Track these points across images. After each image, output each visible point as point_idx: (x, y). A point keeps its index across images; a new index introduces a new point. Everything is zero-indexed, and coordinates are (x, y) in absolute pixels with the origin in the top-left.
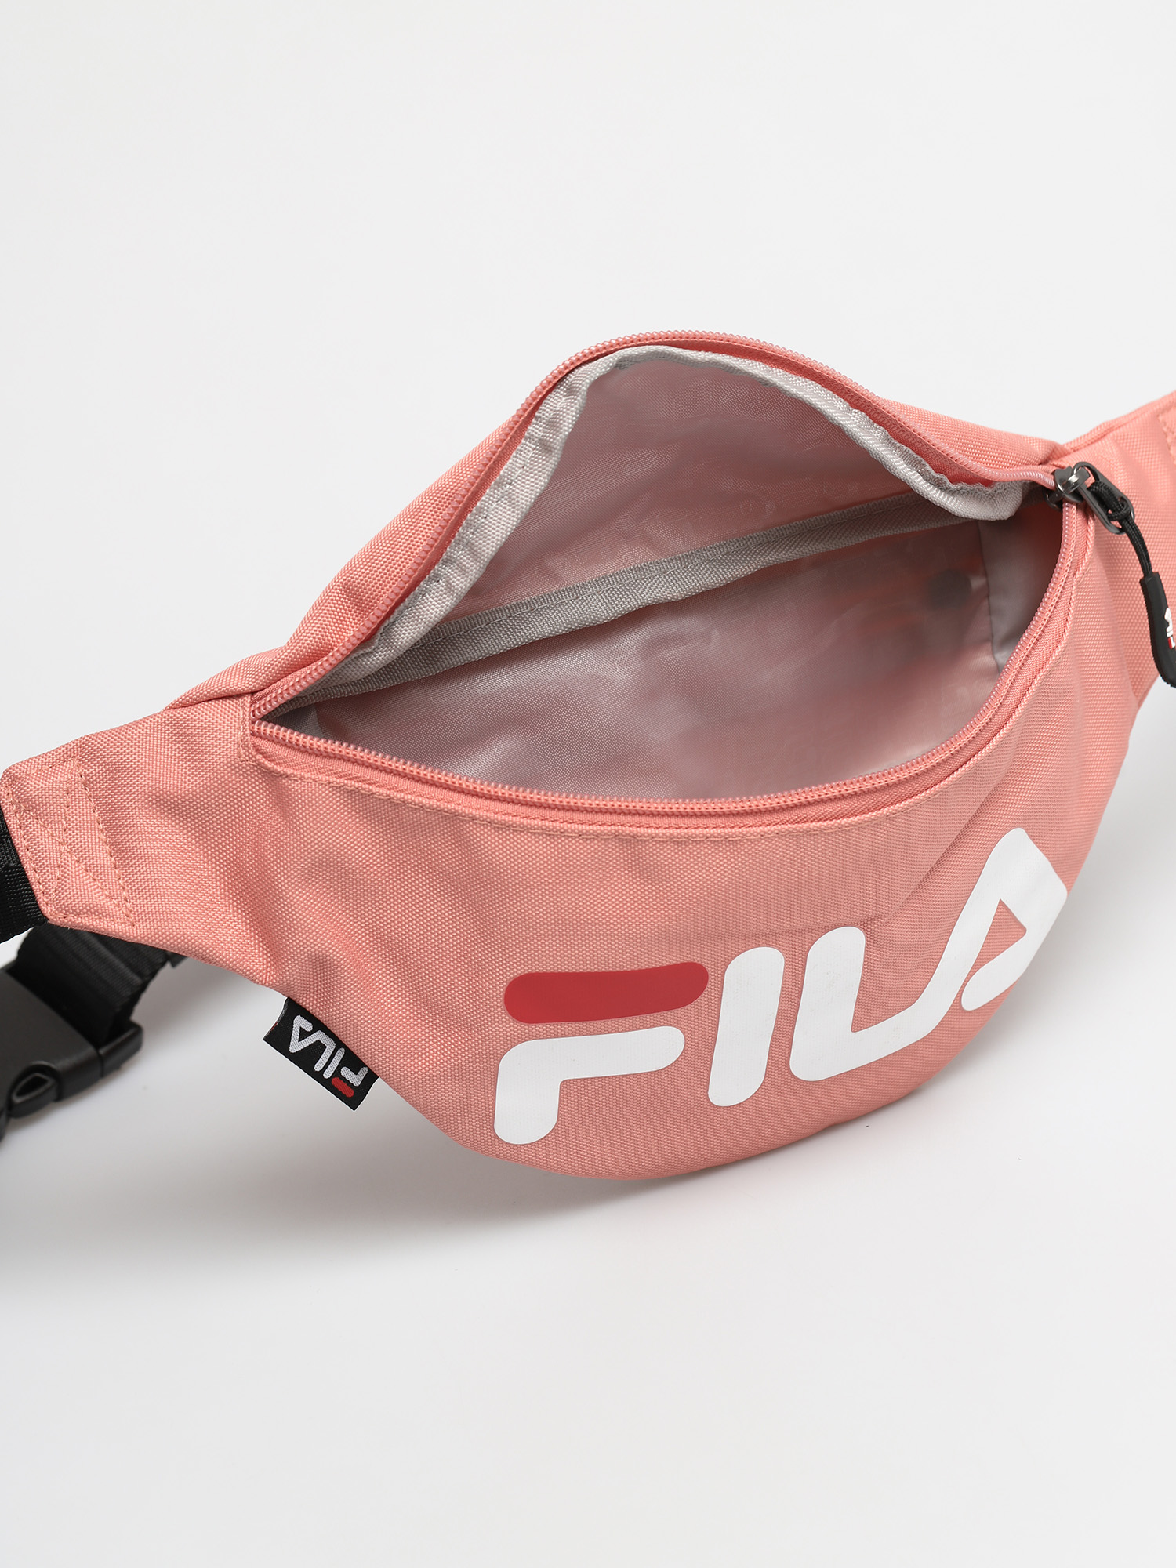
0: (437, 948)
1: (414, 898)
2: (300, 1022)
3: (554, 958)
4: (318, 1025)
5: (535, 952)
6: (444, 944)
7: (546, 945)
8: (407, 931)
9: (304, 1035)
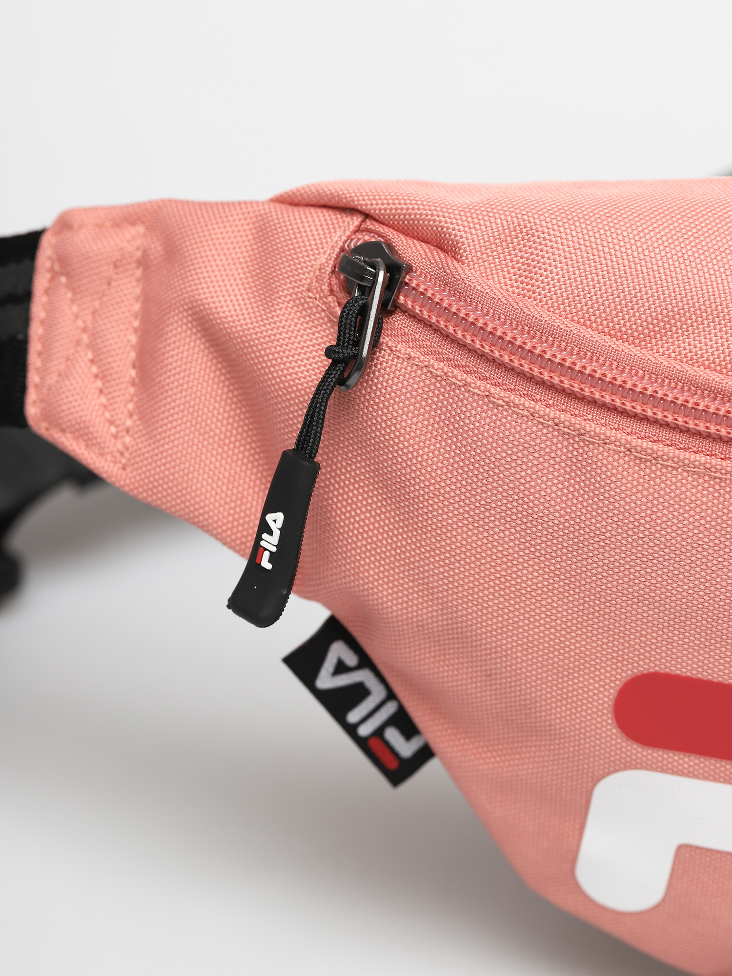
0: (521, 630)
1: (494, 557)
2: (338, 651)
3: (694, 656)
4: (365, 662)
5: (668, 643)
6: (531, 626)
7: (685, 637)
8: (480, 601)
9: (341, 668)
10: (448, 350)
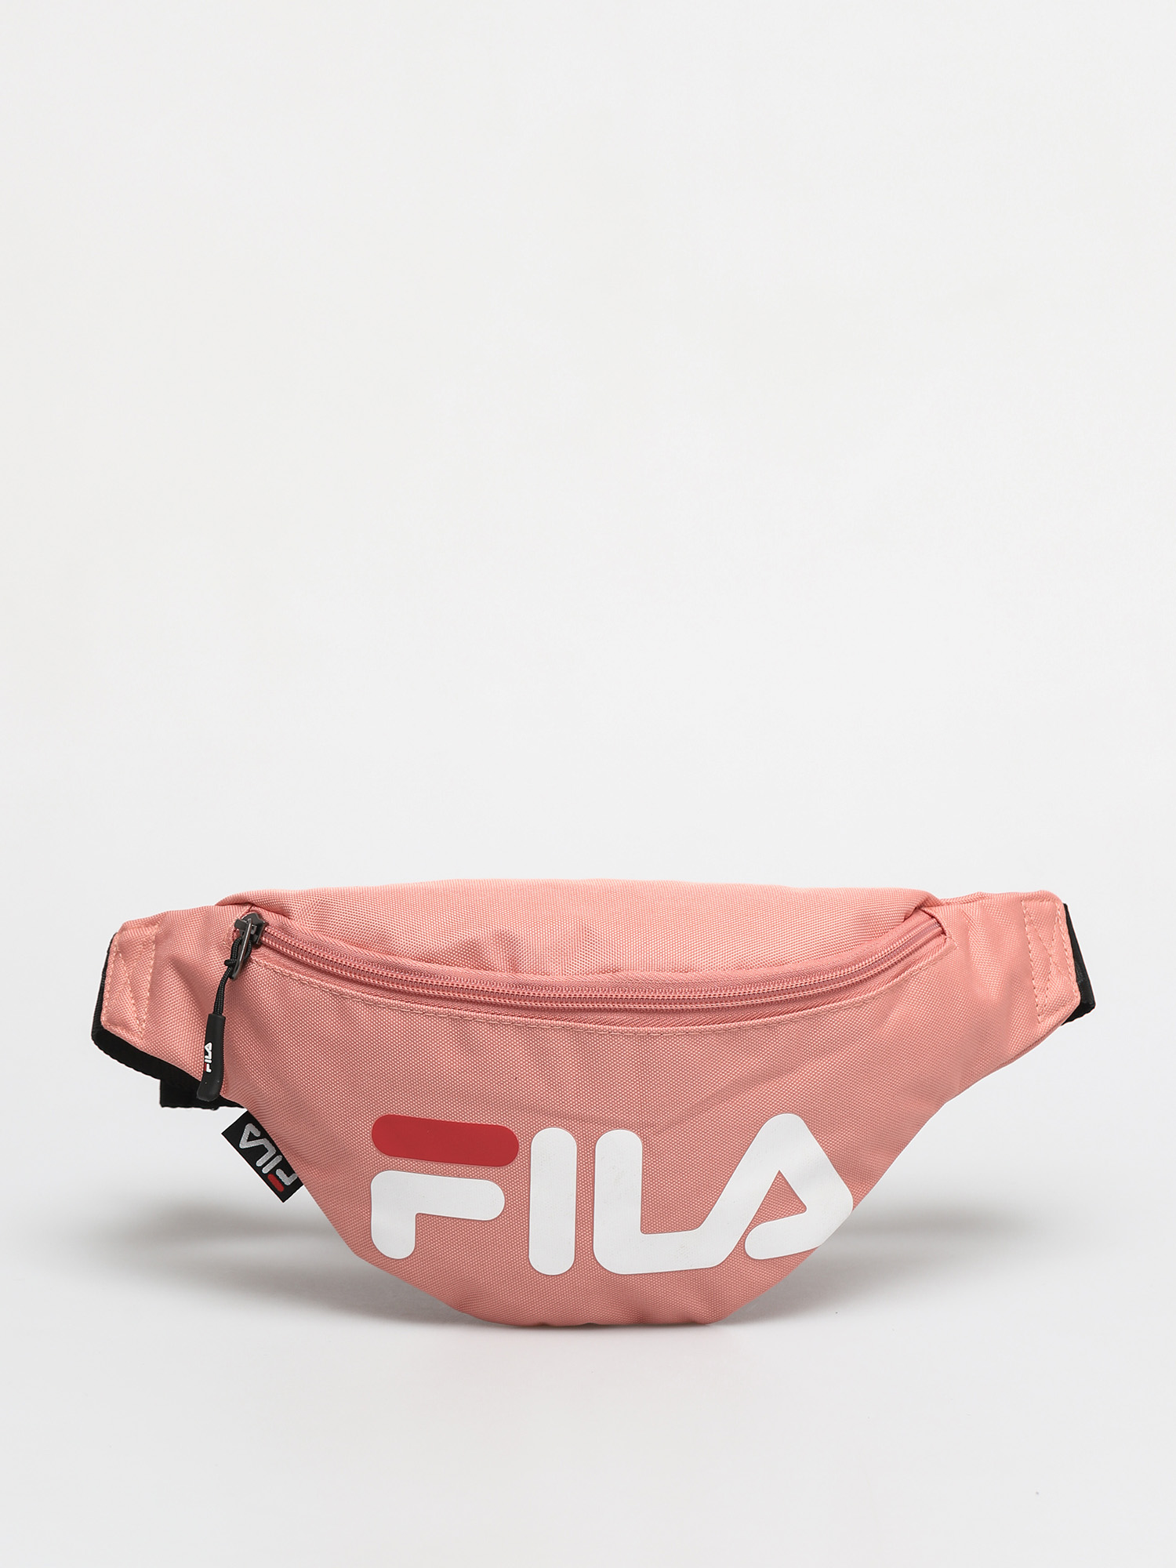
2: (249, 1128)
4: (264, 1134)
5: (393, 1099)
9: (251, 1138)
10: (283, 960)
